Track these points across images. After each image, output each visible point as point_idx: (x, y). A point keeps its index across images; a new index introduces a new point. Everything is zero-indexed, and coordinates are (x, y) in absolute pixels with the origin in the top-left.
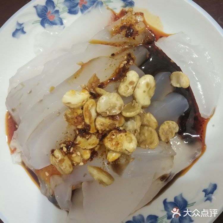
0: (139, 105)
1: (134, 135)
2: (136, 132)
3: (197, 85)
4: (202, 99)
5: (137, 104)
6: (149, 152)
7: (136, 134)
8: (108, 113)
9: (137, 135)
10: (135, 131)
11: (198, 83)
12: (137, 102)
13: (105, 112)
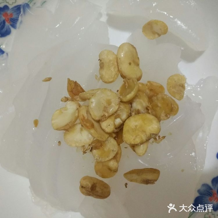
0: (133, 81)
1: (149, 113)
2: (149, 109)
3: (176, 23)
4: (190, 33)
5: (131, 81)
6: (175, 120)
7: (150, 112)
8: (107, 115)
9: (152, 112)
10: (147, 109)
11: (176, 20)
12: (129, 79)
13: (103, 115)
